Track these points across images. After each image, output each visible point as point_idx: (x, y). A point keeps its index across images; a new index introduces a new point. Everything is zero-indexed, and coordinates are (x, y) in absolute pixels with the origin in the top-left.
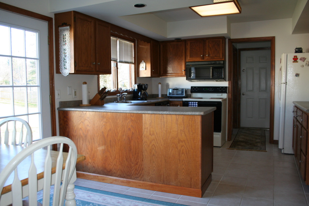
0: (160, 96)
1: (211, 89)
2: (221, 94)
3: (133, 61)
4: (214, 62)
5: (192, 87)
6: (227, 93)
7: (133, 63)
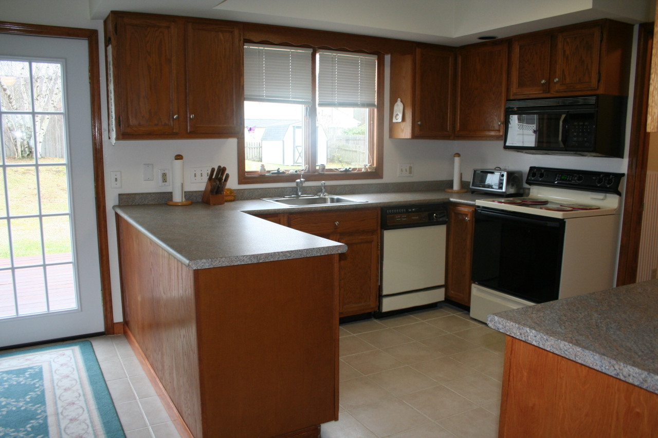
0: (456, 187)
1: (576, 179)
2: (600, 196)
3: (376, 100)
4: (570, 100)
5: (531, 168)
6: (619, 194)
7: (376, 104)
